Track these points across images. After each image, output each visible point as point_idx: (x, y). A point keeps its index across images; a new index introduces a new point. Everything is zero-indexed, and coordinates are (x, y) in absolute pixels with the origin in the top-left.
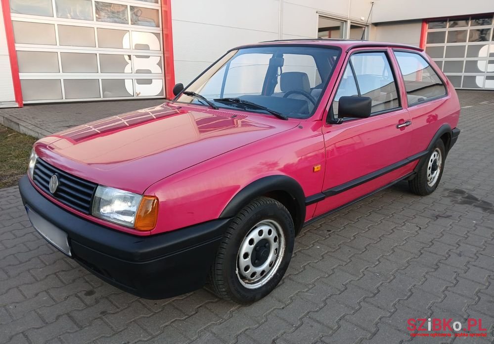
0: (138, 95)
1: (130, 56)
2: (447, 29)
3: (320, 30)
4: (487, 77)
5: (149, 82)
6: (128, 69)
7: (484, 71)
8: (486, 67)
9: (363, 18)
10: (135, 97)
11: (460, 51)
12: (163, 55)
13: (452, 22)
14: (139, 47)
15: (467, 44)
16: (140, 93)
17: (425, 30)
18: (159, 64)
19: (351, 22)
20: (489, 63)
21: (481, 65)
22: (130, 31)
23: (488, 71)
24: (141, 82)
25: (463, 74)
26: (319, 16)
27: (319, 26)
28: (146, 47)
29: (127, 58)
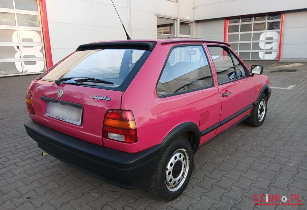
0: (26, 72)
1: (18, 47)
2: (240, 23)
3: (158, 26)
4: (265, 52)
5: (34, 63)
6: (17, 55)
7: (263, 48)
8: (265, 47)
9: (188, 18)
10: (24, 74)
11: (248, 37)
12: (43, 45)
13: (242, 19)
14: (24, 40)
15: (252, 32)
16: (27, 71)
17: (226, 25)
18: (41, 51)
19: (180, 20)
20: (266, 44)
21: (262, 45)
22: (18, 30)
23: (266, 49)
24: (27, 63)
25: (251, 51)
26: (157, 17)
27: (157, 24)
28: (31, 40)
29: (16, 48)
